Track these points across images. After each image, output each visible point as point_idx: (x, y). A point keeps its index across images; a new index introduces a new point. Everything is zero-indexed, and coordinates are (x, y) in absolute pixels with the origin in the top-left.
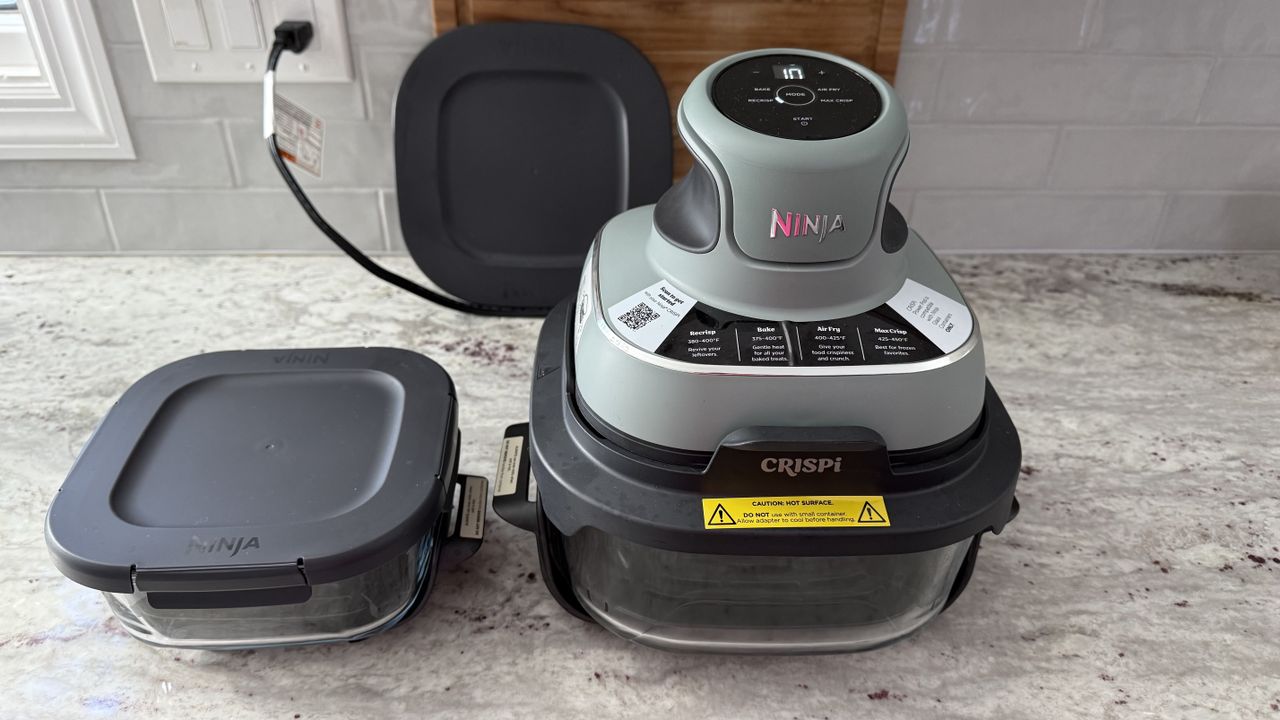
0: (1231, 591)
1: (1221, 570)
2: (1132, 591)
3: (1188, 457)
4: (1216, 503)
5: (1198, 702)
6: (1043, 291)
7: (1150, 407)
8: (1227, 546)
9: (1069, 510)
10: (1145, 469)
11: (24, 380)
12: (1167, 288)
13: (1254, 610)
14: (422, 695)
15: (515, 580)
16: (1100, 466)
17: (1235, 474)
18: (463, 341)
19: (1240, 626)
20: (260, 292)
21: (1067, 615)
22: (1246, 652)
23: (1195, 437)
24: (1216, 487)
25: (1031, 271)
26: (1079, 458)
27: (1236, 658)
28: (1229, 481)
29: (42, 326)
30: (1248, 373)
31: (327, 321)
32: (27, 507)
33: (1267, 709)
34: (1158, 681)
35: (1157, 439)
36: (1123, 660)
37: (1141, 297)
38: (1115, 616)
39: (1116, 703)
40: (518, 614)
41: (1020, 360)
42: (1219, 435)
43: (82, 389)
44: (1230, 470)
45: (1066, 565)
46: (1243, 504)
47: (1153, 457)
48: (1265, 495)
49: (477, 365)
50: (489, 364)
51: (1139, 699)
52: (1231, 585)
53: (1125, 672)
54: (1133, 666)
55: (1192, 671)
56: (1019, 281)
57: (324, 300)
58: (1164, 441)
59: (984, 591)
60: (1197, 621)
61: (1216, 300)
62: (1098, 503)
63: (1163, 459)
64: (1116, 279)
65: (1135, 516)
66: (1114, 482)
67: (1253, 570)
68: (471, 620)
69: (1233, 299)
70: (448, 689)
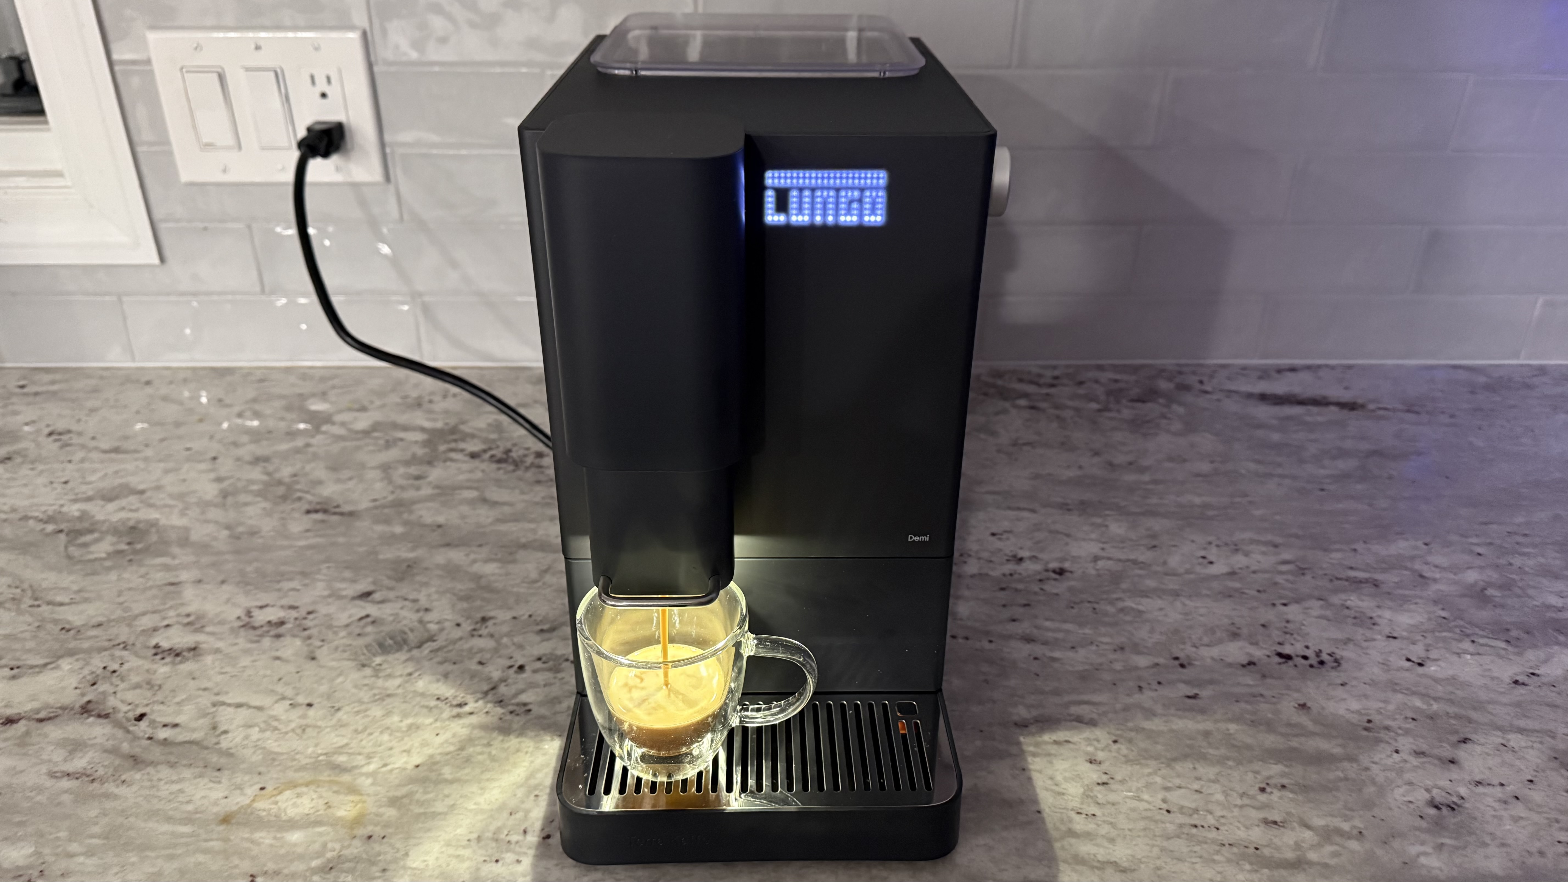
0: (1248, 685)
1: (1243, 666)
2: (1142, 684)
3: (1240, 560)
4: (1255, 604)
5: (1183, 784)
6: (1124, 401)
7: (1211, 513)
8: (1255, 644)
9: (1094, 609)
10: (1188, 572)
11: (25, 485)
12: (1263, 398)
13: (1266, 703)
14: (391, 771)
15: (503, 671)
16: (1141, 569)
17: (1285, 577)
18: (490, 449)
19: (1248, 716)
20: (283, 403)
21: (1068, 705)
22: (1249, 741)
23: (1252, 541)
24: (1260, 589)
25: (1116, 381)
26: (1120, 560)
27: (1234, 746)
28: (1276, 584)
29: (50, 434)
30: (1328, 481)
31: (350, 430)
32: (16, 602)
33: (1254, 791)
34: (1147, 765)
35: (1210, 543)
36: (1115, 747)
37: (1232, 406)
38: (1118, 706)
39: (1098, 784)
40: (501, 701)
41: (1080, 467)
42: (1279, 540)
43: (84, 493)
44: (1281, 573)
45: (1080, 658)
46: (1285, 605)
47: (1201, 560)
48: (1310, 597)
49: (501, 472)
50: (514, 471)
51: (1122, 782)
52: (1248, 679)
53: (1115, 757)
54: (1124, 751)
55: (1185, 757)
56: (1100, 391)
57: (350, 409)
58: (1218, 546)
59: (986, 681)
60: (1203, 711)
61: (1314, 409)
62: (1129, 603)
63: (1211, 563)
64: (1208, 388)
65: (1166, 615)
66: (1151, 583)
67: (1277, 667)
68: (452, 706)
69: (1333, 408)
70: (417, 766)
